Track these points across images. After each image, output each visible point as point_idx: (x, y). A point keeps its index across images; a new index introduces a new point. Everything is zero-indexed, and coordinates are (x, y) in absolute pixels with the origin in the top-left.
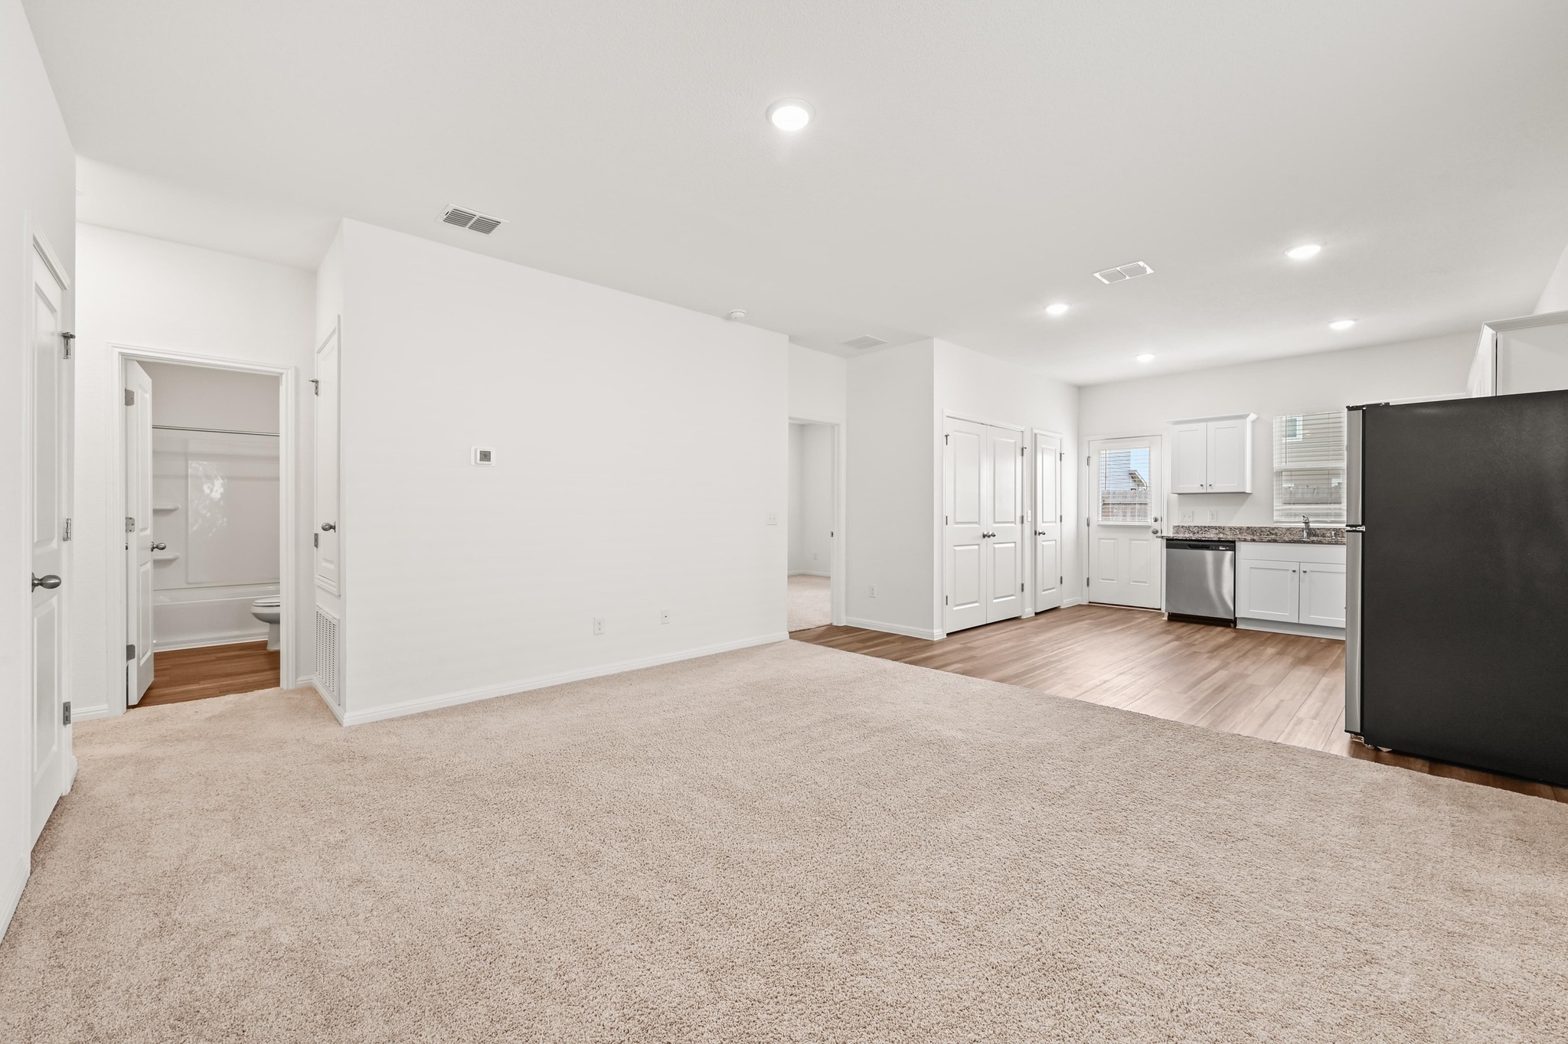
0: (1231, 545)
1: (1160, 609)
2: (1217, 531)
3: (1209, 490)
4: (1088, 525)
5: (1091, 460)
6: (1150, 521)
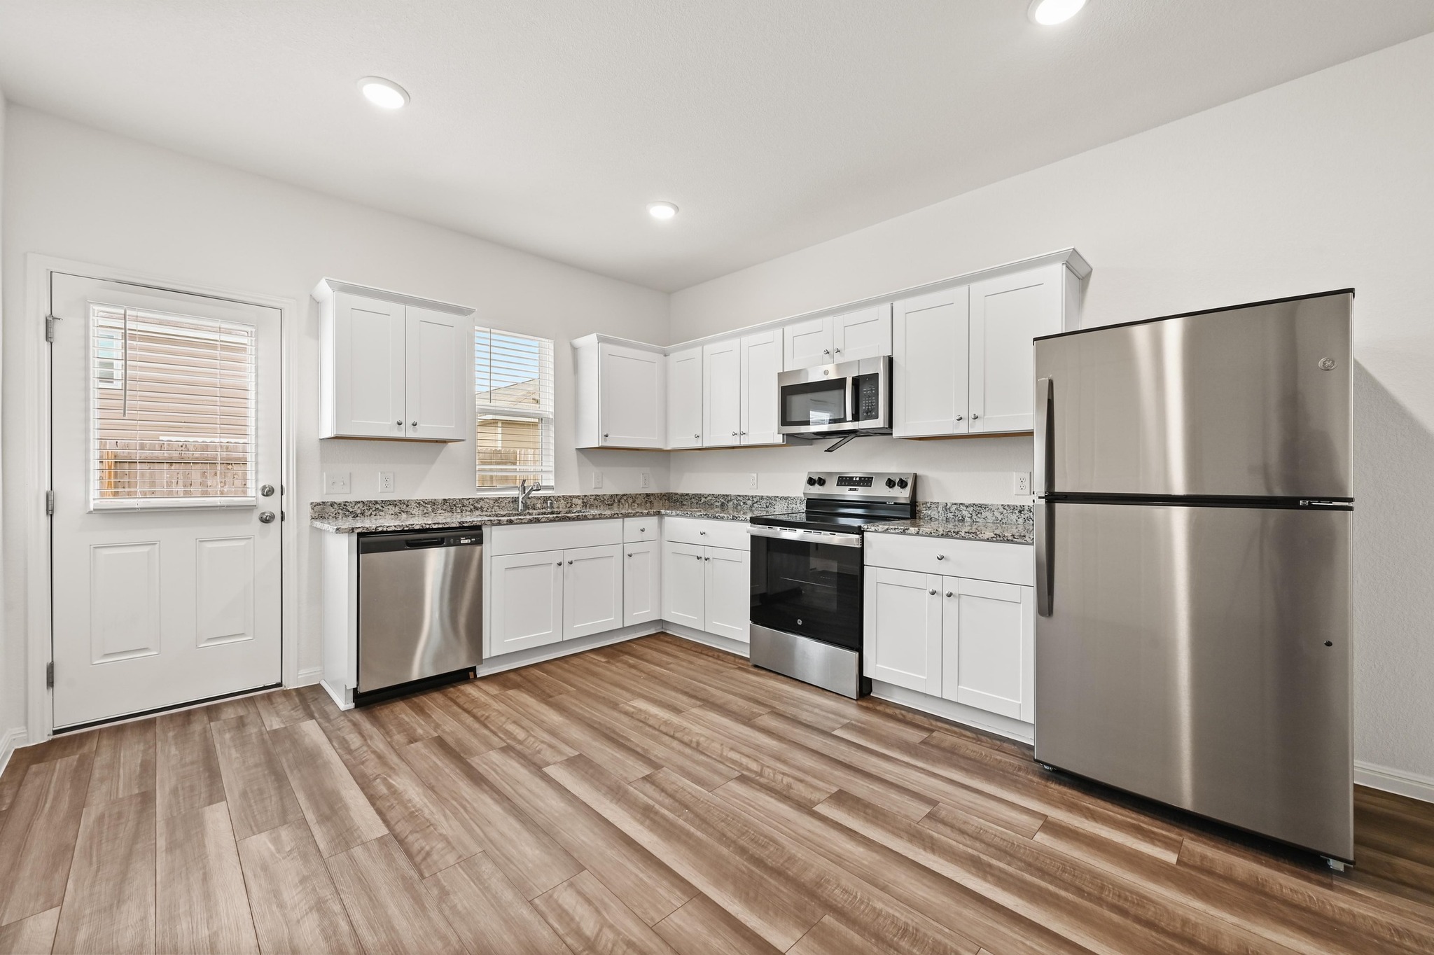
0: (475, 533)
1: (279, 685)
2: (397, 509)
3: (411, 434)
4: (50, 512)
5: (58, 328)
6: (253, 493)
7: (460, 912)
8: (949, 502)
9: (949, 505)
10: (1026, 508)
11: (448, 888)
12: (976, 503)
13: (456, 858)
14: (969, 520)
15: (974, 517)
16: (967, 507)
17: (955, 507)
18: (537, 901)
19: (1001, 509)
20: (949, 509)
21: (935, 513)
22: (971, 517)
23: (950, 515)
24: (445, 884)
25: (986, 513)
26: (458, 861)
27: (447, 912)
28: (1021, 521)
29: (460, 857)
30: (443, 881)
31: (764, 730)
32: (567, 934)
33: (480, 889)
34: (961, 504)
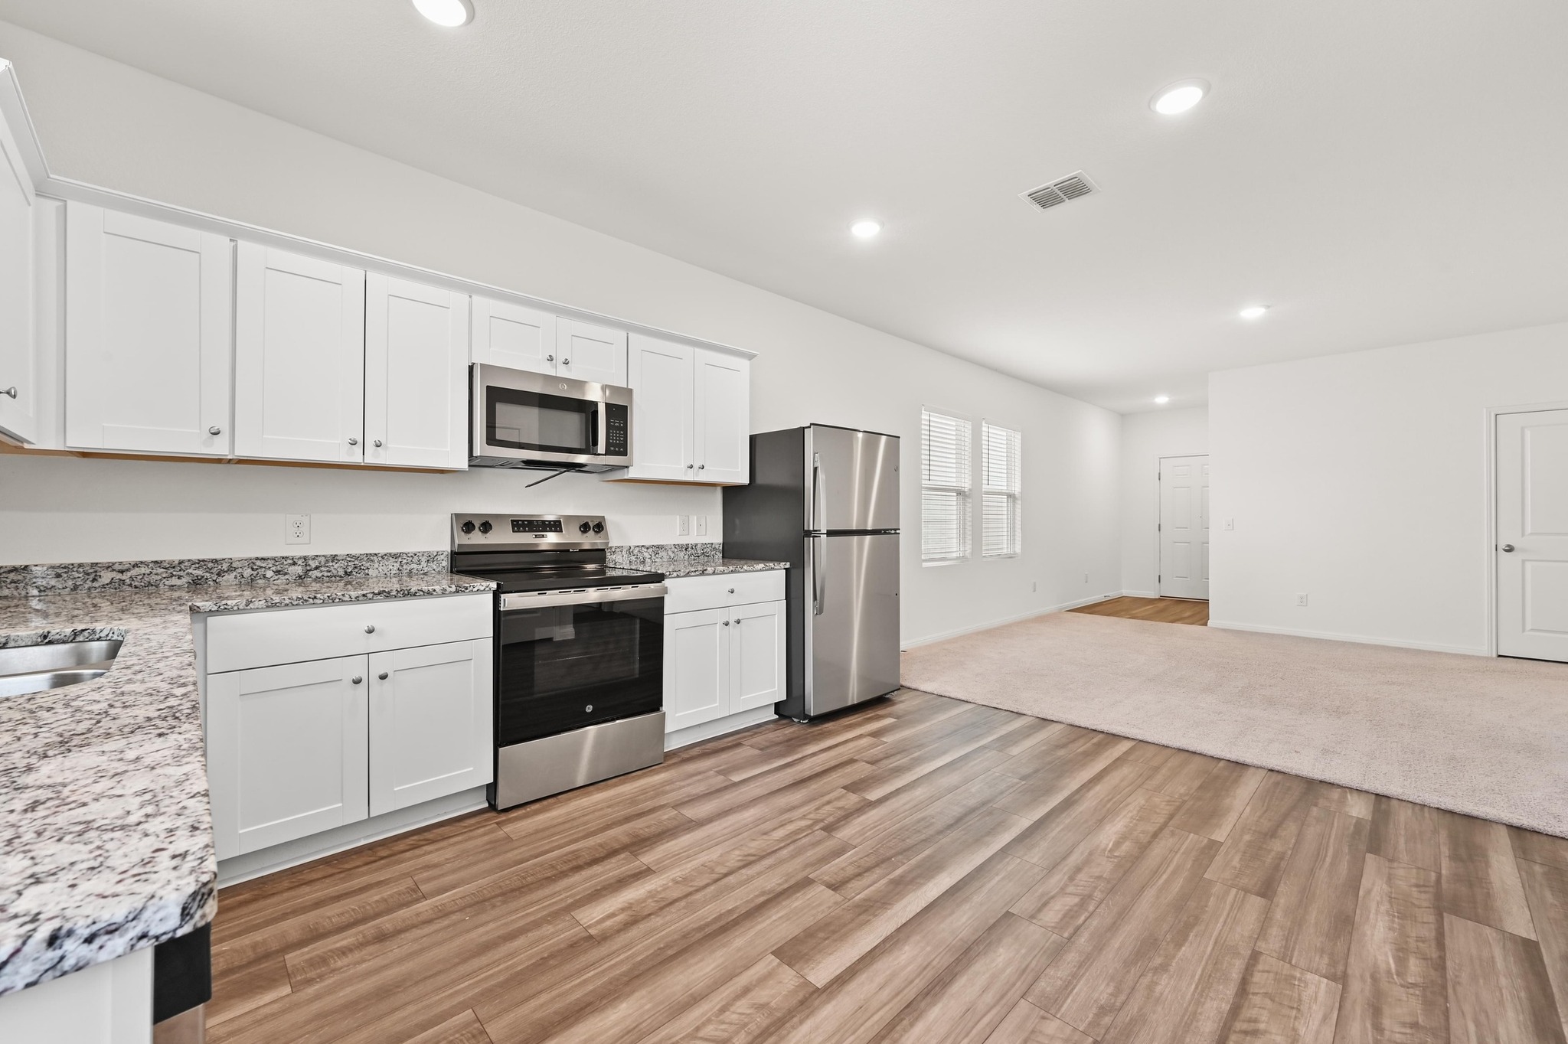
7: (1115, 987)
8: (633, 544)
9: (632, 548)
10: (690, 546)
11: (1094, 1010)
12: (655, 544)
13: (1048, 1021)
14: (649, 560)
15: (653, 557)
16: (648, 548)
17: (637, 549)
18: (1066, 935)
19: (673, 549)
20: (632, 552)
21: (620, 557)
22: (650, 558)
23: (633, 558)
24: (1091, 1015)
25: (663, 553)
26: (1051, 1017)
27: (1122, 998)
28: (686, 557)
29: (1043, 1018)
30: (1090, 1019)
31: (720, 814)
32: (1086, 910)
33: (1078, 982)
34: (643, 546)
